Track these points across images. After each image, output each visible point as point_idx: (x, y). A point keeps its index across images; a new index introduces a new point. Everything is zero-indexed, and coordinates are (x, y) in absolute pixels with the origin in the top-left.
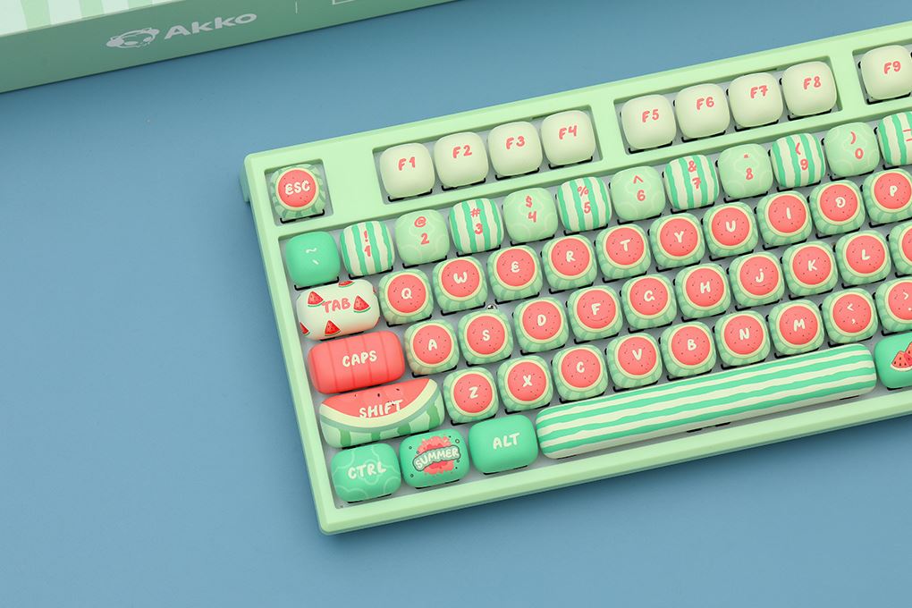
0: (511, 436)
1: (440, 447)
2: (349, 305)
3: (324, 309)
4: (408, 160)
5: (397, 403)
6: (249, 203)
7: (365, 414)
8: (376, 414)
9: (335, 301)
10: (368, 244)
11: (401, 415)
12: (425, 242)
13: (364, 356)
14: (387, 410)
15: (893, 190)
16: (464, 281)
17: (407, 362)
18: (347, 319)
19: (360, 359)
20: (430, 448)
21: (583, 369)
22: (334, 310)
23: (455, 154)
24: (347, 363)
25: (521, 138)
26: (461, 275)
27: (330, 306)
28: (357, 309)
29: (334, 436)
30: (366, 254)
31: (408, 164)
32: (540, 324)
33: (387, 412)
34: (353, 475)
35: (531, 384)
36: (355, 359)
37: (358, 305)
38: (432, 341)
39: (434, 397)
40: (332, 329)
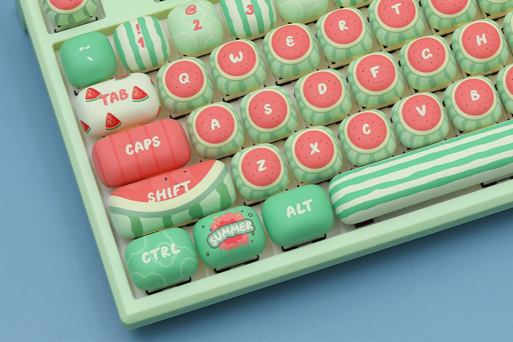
0: (304, 203)
1: (233, 221)
2: (127, 95)
3: (102, 103)
5: (185, 184)
7: (154, 199)
8: (165, 197)
9: (113, 94)
10: (141, 35)
11: (190, 196)
12: (197, 28)
13: (147, 143)
14: (175, 191)
16: (240, 60)
17: (191, 147)
18: (124, 109)
19: (144, 147)
20: (223, 224)
21: (369, 131)
22: (112, 102)
24: (130, 151)
26: (236, 54)
27: (108, 98)
28: (136, 98)
29: (125, 224)
30: (139, 45)
32: (321, 92)
33: (175, 195)
34: (147, 259)
35: (318, 151)
36: (139, 146)
37: (136, 95)
38: (214, 120)
39: (222, 174)
40: (113, 122)
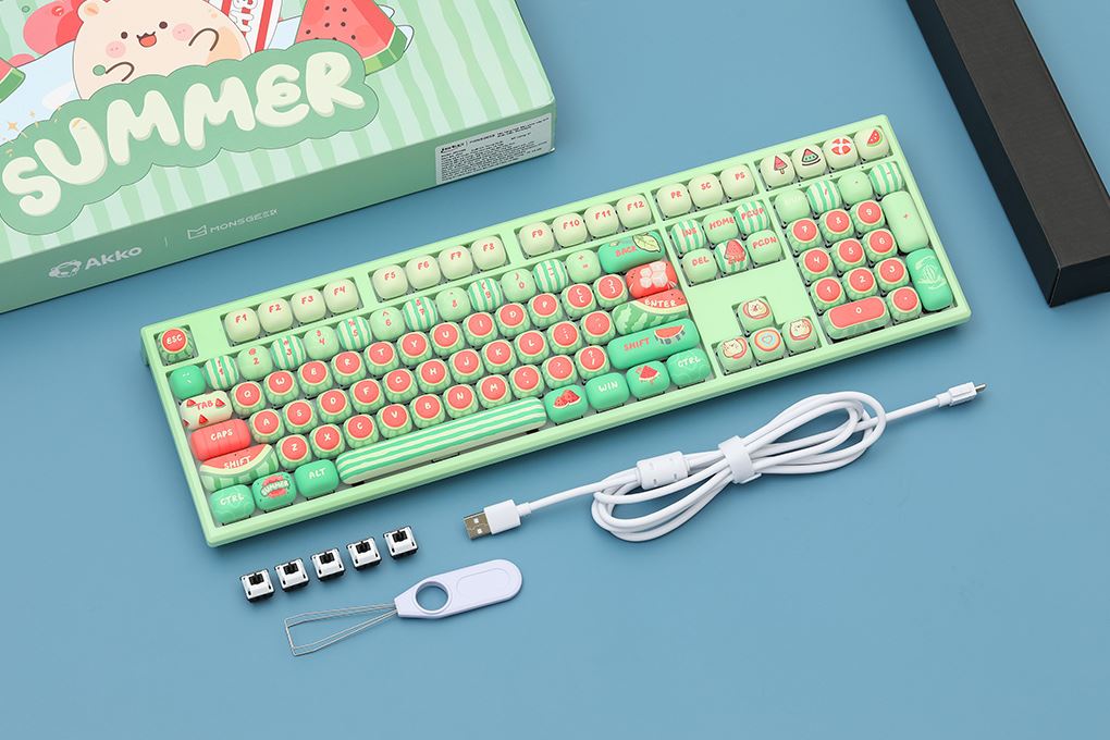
0: (320, 470)
1: (277, 481)
2: (212, 404)
3: (197, 409)
5: (247, 458)
6: (148, 365)
7: (228, 467)
8: (235, 466)
9: (204, 403)
10: (221, 367)
11: (250, 465)
12: (256, 363)
13: (224, 433)
14: (241, 462)
15: (545, 304)
16: (283, 383)
17: (252, 437)
18: (212, 413)
19: (223, 435)
20: (271, 482)
21: (362, 427)
22: (203, 408)
23: (270, 311)
24: (214, 438)
25: (311, 297)
26: (280, 380)
27: (201, 406)
28: (218, 406)
29: (210, 483)
30: (220, 373)
31: (242, 319)
32: (333, 404)
33: (241, 464)
34: (223, 504)
35: (330, 439)
36: (219, 435)
37: (218, 404)
38: (266, 420)
39: (270, 452)
40: (203, 420)
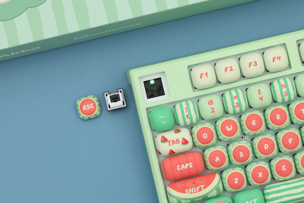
0: (253, 200)
2: (179, 142)
3: (168, 144)
4: (205, 74)
5: (202, 186)
7: (188, 192)
8: (193, 192)
9: (173, 140)
10: (187, 113)
11: (204, 192)
12: (213, 112)
14: (198, 189)
16: (231, 130)
18: (178, 148)
19: (186, 166)
21: (285, 169)
22: (173, 144)
23: (226, 70)
24: (179, 169)
25: (255, 62)
26: (229, 127)
27: (171, 142)
28: (183, 144)
30: (186, 118)
31: (204, 76)
32: (266, 148)
33: (198, 191)
35: (262, 176)
36: (183, 167)
37: (184, 142)
38: (217, 157)
39: (219, 183)
40: (172, 152)
